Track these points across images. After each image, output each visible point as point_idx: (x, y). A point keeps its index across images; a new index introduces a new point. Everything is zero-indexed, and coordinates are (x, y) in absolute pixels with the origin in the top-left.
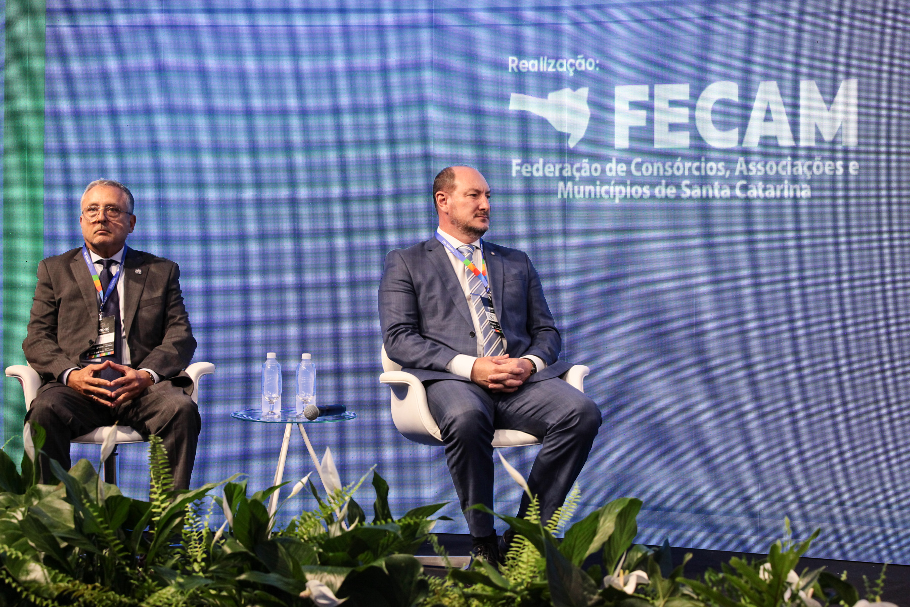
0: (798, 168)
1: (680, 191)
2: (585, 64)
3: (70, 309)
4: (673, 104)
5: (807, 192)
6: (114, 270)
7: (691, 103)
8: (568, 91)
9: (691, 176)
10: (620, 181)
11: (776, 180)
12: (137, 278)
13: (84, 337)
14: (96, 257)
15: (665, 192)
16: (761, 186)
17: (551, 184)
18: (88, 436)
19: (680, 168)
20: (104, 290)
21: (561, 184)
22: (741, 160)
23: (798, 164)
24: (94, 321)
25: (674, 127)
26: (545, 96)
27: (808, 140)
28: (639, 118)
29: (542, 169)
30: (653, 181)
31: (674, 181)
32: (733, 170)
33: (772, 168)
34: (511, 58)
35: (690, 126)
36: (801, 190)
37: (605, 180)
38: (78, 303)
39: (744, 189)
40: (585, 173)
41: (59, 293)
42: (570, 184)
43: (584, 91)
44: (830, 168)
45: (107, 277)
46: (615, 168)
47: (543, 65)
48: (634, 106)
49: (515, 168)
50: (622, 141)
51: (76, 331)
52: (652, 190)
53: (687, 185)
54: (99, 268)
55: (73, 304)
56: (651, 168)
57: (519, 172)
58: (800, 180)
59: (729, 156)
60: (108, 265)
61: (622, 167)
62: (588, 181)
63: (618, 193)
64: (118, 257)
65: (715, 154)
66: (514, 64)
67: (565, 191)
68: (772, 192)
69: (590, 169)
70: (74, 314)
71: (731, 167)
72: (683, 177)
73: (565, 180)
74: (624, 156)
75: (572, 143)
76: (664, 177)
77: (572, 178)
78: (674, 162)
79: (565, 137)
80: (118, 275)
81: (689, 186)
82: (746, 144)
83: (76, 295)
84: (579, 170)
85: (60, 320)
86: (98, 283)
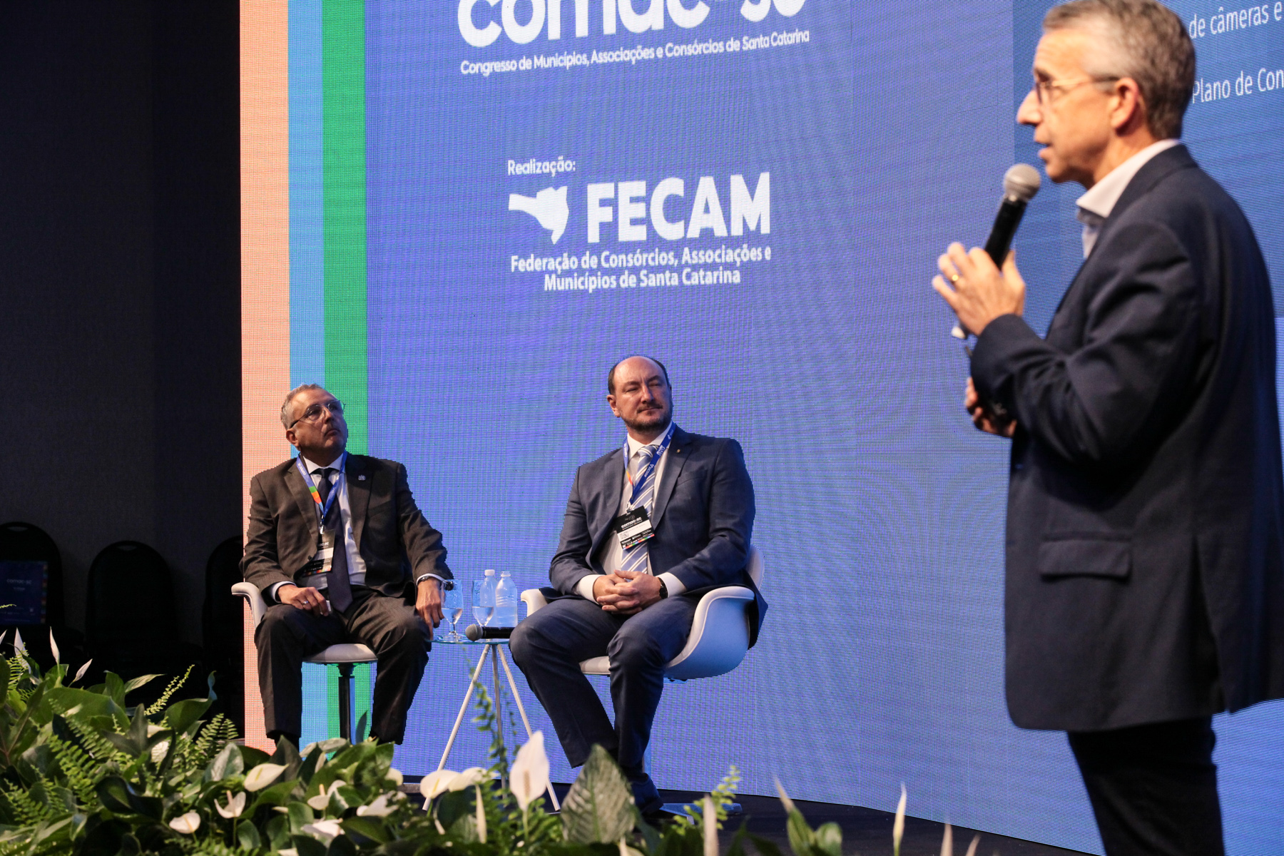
0: (730, 256)
1: (639, 280)
2: (565, 165)
3: (288, 528)
4: (634, 200)
5: (736, 278)
6: (335, 478)
7: (647, 200)
8: (551, 190)
9: (647, 267)
10: (592, 272)
11: (712, 267)
12: (361, 484)
13: (304, 555)
14: (312, 466)
15: (628, 281)
16: (702, 273)
17: (538, 277)
18: (320, 655)
19: (638, 259)
20: (323, 499)
21: (547, 277)
22: (686, 250)
23: (730, 251)
24: (314, 537)
25: (634, 222)
26: (534, 196)
27: (737, 230)
28: (606, 214)
29: (532, 264)
30: (618, 272)
31: (635, 271)
32: (680, 260)
33: (709, 256)
34: (510, 162)
35: (646, 221)
36: (733, 275)
37: (581, 272)
38: (295, 521)
39: (689, 277)
40: (565, 266)
41: (276, 510)
42: (554, 276)
43: (563, 190)
44: (754, 254)
45: (326, 487)
46: (589, 261)
47: (531, 167)
48: (604, 203)
49: (514, 264)
50: (593, 236)
51: (296, 550)
52: (617, 280)
53: (644, 275)
54: (317, 480)
55: (292, 521)
56: (617, 261)
57: (516, 268)
58: (730, 266)
59: (676, 247)
60: (326, 474)
61: (595, 259)
62: (568, 273)
63: (592, 284)
64: (336, 464)
65: (665, 245)
66: (514, 168)
67: (550, 283)
68: (710, 279)
69: (568, 262)
70: (293, 532)
71: (678, 256)
72: (641, 267)
73: (550, 273)
74: (596, 250)
75: (555, 238)
76: (627, 268)
77: (555, 271)
78: (634, 253)
79: (548, 233)
80: (338, 483)
81: (647, 276)
82: (689, 236)
83: (293, 511)
84: (560, 263)
85: (279, 538)
86: (316, 496)
